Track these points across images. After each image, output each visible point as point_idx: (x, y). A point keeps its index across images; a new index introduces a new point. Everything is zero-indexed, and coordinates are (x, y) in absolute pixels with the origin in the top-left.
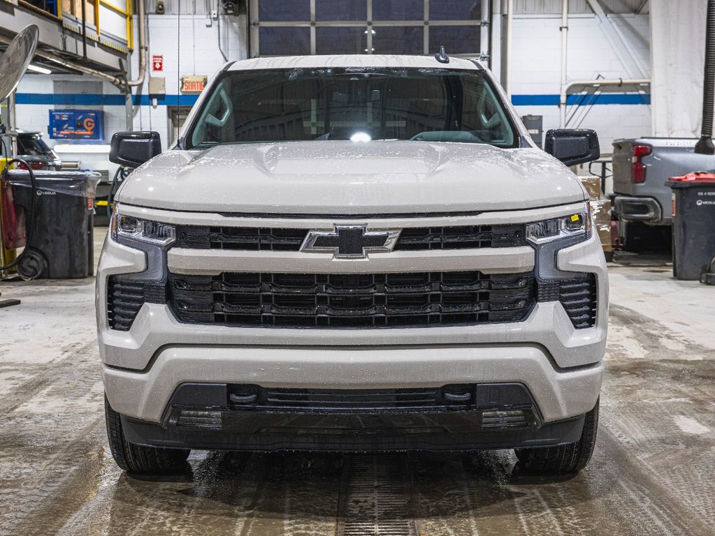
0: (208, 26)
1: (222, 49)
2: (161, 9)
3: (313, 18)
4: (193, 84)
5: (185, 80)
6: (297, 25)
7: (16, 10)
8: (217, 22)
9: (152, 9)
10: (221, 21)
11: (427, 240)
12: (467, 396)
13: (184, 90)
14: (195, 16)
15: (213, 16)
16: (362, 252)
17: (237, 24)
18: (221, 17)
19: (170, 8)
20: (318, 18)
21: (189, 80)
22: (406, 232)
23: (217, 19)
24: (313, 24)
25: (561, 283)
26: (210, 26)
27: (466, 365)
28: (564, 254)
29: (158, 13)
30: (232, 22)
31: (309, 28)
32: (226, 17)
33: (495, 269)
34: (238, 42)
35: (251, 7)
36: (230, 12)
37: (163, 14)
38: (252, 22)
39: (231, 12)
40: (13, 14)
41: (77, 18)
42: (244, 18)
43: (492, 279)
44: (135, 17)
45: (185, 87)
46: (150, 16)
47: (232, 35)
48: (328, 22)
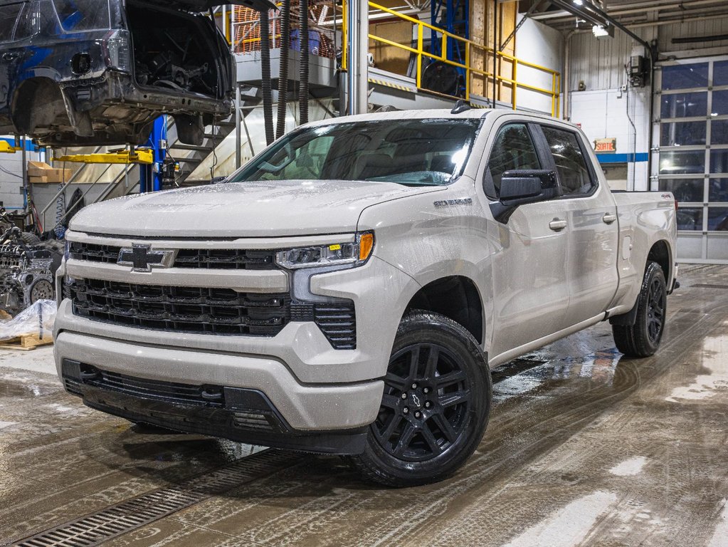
0: (618, 98)
1: (630, 115)
2: (582, 87)
3: (710, 84)
4: (604, 145)
5: (598, 142)
6: (695, 91)
7: (416, 96)
8: (626, 94)
9: (576, 88)
10: (630, 93)
11: (193, 260)
12: (218, 395)
13: (596, 150)
14: (609, 91)
15: (623, 89)
16: (146, 267)
17: (644, 93)
18: (629, 89)
19: (590, 85)
20: (715, 84)
21: (602, 141)
22: (182, 253)
23: (626, 91)
24: (710, 89)
25: (316, 305)
26: (621, 97)
27: (214, 369)
28: (317, 280)
29: (580, 90)
30: (638, 93)
31: (707, 92)
32: (634, 88)
33: (251, 289)
34: (643, 108)
35: (655, 80)
36: (635, 84)
37: (584, 90)
38: (655, 91)
39: (637, 84)
40: (414, 99)
41: (488, 99)
42: (649, 88)
43: (248, 296)
44: (561, 95)
45: (597, 148)
46: (573, 93)
47: (638, 103)
48: (722, 86)
